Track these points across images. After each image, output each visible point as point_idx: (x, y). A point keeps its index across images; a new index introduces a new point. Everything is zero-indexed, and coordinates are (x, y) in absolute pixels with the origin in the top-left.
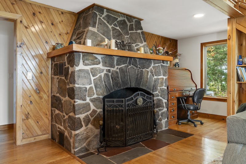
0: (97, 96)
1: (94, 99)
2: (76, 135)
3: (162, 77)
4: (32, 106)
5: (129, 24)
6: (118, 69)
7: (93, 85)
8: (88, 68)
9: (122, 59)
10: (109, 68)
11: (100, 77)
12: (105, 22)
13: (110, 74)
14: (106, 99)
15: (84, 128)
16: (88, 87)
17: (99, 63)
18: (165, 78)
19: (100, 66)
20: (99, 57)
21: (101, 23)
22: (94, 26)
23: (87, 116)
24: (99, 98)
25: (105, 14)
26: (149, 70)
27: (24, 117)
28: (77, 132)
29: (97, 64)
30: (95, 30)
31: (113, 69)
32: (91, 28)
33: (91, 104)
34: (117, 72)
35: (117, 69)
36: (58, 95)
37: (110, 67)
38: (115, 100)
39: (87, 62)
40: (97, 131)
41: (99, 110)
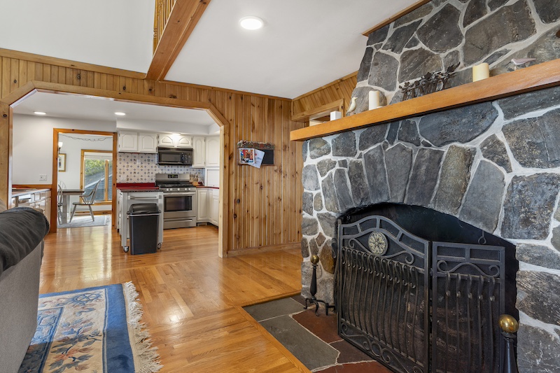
0: (327, 211)
1: (322, 214)
6: (363, 157)
7: (321, 191)
10: (343, 158)
11: (329, 176)
12: (389, 52)
13: (346, 170)
16: (315, 193)
17: (329, 152)
19: (330, 157)
20: (330, 139)
22: (364, 77)
23: (313, 242)
24: (330, 215)
25: (391, 32)
26: (477, 143)
29: (326, 154)
31: (351, 159)
35: (360, 157)
37: (345, 156)
39: (312, 153)
40: (326, 275)
41: (328, 238)
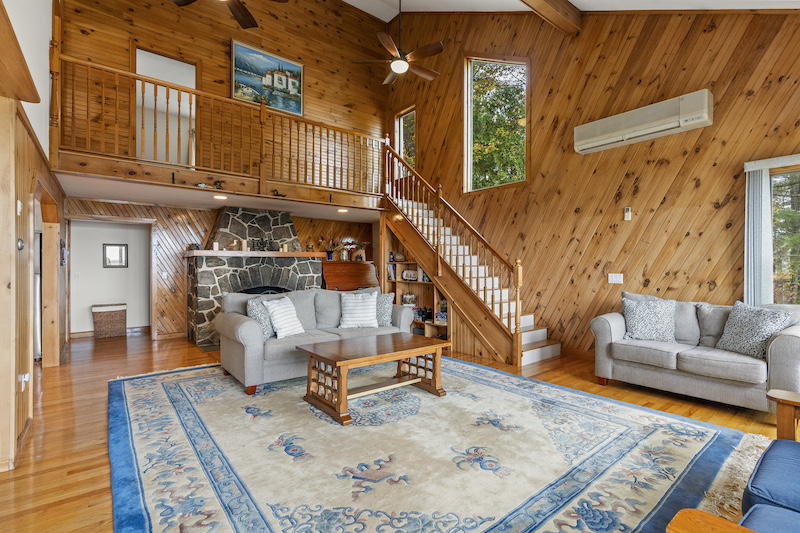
3: (312, 274)
4: (167, 304)
5: (272, 219)
6: (248, 268)
7: (217, 284)
8: (212, 269)
9: (253, 259)
11: (226, 277)
12: (240, 221)
13: (237, 274)
15: (207, 322)
16: (212, 286)
17: (225, 264)
18: (316, 276)
19: (226, 267)
21: (235, 222)
22: (226, 227)
25: (240, 212)
26: (291, 268)
27: (159, 315)
28: (200, 326)
29: (222, 265)
30: (227, 231)
31: (241, 269)
32: (221, 230)
33: (215, 302)
34: (246, 272)
35: (246, 268)
36: (191, 293)
37: (237, 267)
39: (210, 264)
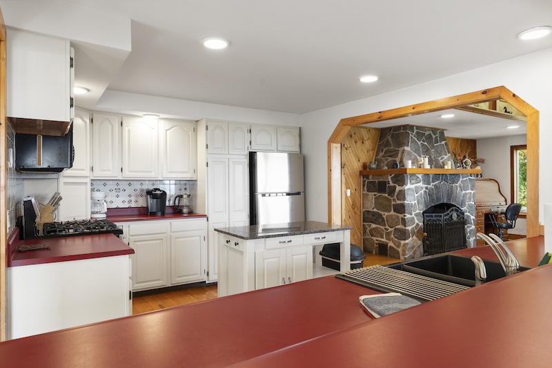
0: (419, 211)
1: (417, 213)
2: (405, 245)
3: (469, 191)
5: (434, 137)
7: (416, 201)
8: (413, 186)
9: (436, 177)
10: (427, 186)
11: (421, 194)
12: (416, 139)
13: (428, 191)
14: (425, 214)
15: (411, 239)
16: (413, 203)
18: (472, 192)
19: (421, 184)
20: (420, 176)
21: (413, 141)
22: (408, 146)
23: (413, 229)
24: (420, 213)
28: (407, 241)
29: (419, 183)
30: (409, 149)
31: (429, 186)
32: (405, 148)
33: (415, 218)
34: (432, 189)
35: (433, 185)
36: (375, 210)
38: (434, 215)
39: (412, 181)
40: (420, 242)
41: (421, 224)
